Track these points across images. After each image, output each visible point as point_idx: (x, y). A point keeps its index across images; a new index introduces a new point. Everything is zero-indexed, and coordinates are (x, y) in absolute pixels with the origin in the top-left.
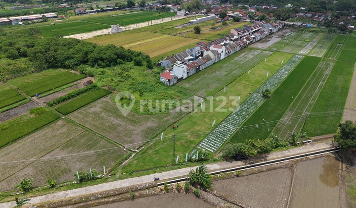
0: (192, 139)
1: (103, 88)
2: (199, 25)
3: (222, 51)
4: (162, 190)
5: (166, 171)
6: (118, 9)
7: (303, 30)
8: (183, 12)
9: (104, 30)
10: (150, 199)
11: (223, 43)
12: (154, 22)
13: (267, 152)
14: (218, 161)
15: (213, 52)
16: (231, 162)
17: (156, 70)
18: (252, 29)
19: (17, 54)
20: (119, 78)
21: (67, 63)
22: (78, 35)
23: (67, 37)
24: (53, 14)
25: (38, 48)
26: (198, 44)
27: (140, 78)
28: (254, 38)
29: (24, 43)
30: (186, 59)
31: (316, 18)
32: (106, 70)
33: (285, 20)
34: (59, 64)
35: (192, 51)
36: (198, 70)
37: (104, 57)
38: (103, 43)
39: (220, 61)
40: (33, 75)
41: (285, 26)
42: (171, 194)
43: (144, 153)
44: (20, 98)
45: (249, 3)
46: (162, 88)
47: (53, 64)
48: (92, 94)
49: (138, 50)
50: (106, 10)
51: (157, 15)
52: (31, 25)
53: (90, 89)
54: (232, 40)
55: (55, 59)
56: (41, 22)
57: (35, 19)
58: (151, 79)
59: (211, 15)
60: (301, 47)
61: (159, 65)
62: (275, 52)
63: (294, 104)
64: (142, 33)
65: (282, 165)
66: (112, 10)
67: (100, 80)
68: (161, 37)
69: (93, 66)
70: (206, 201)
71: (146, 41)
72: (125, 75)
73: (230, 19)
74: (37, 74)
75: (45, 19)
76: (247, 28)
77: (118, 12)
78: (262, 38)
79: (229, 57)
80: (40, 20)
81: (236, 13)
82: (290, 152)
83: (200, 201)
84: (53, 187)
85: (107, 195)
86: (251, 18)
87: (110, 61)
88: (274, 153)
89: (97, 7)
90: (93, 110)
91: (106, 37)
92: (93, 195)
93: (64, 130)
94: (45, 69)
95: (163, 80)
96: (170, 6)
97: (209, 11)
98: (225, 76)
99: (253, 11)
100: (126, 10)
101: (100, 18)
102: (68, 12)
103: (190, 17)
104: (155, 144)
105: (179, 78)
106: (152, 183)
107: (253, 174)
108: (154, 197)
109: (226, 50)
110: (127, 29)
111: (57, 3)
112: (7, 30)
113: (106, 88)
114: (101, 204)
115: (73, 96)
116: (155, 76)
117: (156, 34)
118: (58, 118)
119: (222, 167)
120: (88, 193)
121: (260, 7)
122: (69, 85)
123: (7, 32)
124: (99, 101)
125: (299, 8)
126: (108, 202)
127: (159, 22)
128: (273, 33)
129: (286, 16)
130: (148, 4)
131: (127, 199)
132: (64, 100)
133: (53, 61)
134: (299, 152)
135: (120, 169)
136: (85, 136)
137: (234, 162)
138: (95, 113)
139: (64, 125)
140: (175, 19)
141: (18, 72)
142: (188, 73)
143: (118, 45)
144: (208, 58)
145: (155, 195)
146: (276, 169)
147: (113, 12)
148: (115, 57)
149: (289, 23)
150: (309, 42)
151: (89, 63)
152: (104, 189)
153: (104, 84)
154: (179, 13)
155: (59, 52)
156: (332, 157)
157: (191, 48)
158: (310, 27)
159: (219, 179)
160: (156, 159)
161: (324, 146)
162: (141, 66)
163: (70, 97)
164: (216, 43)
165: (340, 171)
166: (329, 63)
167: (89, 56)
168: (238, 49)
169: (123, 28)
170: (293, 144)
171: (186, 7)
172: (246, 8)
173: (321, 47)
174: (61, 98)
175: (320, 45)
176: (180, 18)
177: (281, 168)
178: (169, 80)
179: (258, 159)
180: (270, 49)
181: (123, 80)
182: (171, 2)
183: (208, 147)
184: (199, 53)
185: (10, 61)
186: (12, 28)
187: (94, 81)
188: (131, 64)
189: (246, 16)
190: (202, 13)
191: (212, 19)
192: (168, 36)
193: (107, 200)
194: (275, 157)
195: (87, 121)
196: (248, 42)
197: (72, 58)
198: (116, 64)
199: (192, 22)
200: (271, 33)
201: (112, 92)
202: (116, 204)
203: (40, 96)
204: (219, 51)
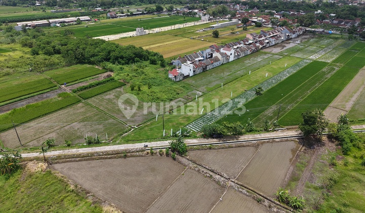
0: (182, 122)
1: (119, 81)
2: (218, 30)
3: (231, 53)
4: (148, 153)
5: (155, 141)
6: (147, 13)
7: (323, 37)
8: (207, 17)
9: (130, 33)
10: (138, 158)
11: (235, 47)
12: (177, 26)
13: (241, 134)
14: (198, 137)
15: (222, 54)
16: (207, 139)
17: (168, 68)
18: (270, 34)
19: (52, 51)
20: (134, 74)
21: (92, 59)
22: (105, 36)
23: (95, 38)
24: (87, 18)
25: (70, 46)
26: (211, 47)
27: (153, 74)
28: (268, 43)
29: (59, 42)
30: (196, 59)
31: (342, 25)
32: (124, 67)
33: (307, 27)
34: (86, 61)
35: (203, 53)
36: (205, 70)
37: (124, 55)
38: (124, 44)
39: (228, 62)
40: (64, 68)
41: (305, 33)
42: (154, 157)
43: (141, 129)
44: (51, 85)
45: (277, 9)
46: (170, 83)
47: (81, 60)
48: (109, 85)
49: (155, 51)
50: (136, 15)
51: (182, 19)
52: (67, 27)
53: (108, 81)
54: (246, 44)
55: (82, 55)
56: (76, 24)
57: (71, 22)
58: (162, 75)
59: (234, 20)
60: (313, 52)
61: (172, 64)
62: (284, 56)
63: (282, 100)
64: (164, 36)
65: (249, 144)
66: (141, 14)
67: (117, 75)
68: (181, 40)
69: (114, 63)
70: (180, 162)
71: (165, 43)
72: (139, 71)
73: (253, 24)
74: (67, 68)
75: (79, 22)
76: (265, 34)
77: (146, 16)
78: (278, 43)
79: (238, 59)
80: (75, 23)
81: (259, 19)
82: (261, 136)
83: (175, 162)
84: (69, 145)
85: (107, 153)
86: (273, 23)
87: (129, 60)
88: (247, 136)
89: (128, 11)
90: (107, 97)
91: (130, 38)
92: (97, 153)
93: (82, 110)
94: (73, 64)
95: (171, 76)
96: (196, 11)
97: (234, 16)
98: (229, 75)
99: (279, 17)
100: (154, 14)
101: (128, 21)
102: (101, 16)
103: (214, 22)
104: (151, 124)
105: (185, 75)
106: (142, 149)
107: (223, 148)
108: (141, 158)
109: (235, 53)
110: (151, 32)
111: (93, 7)
112: (46, 31)
113: (122, 81)
114: (101, 158)
115: (93, 86)
116: (165, 73)
117: (176, 38)
118: (79, 101)
119: (200, 142)
120: (93, 151)
121: (288, 12)
122: (92, 77)
123: (46, 32)
124: (114, 91)
125: (329, 14)
126: (106, 158)
127: (181, 26)
128: (291, 38)
129: (308, 22)
130: (176, 9)
131: (120, 157)
132: (86, 88)
133: (81, 57)
134: (269, 136)
135: (120, 138)
136: (98, 115)
137: (210, 139)
138: (109, 100)
139: (83, 107)
140: (198, 24)
141: (52, 66)
142: (194, 71)
143: (137, 46)
144: (217, 60)
145: (142, 156)
146: (244, 146)
147: (142, 16)
148: (134, 56)
149: (310, 29)
150: (324, 48)
151: (111, 61)
152: (105, 150)
153: (120, 78)
154: (203, 18)
155: (87, 50)
156: (297, 141)
157: (203, 50)
158: (332, 34)
159: (194, 150)
160: (149, 133)
161: (293, 133)
162: (155, 64)
163: (91, 86)
164: (228, 46)
165: (298, 152)
166: (335, 67)
167: (111, 54)
168: (249, 52)
169: (147, 31)
170: (266, 130)
171: (211, 12)
172: (272, 14)
173: (334, 53)
174: (83, 86)
175: (334, 51)
176: (203, 23)
177: (249, 146)
178: (175, 76)
179: (231, 138)
180: (281, 54)
181: (137, 75)
182: (198, 7)
183: (193, 128)
184: (209, 54)
185: (47, 57)
186: (51, 29)
187: (112, 75)
188: (147, 63)
189: (269, 21)
190: (226, 18)
191: (235, 24)
192: (187, 39)
194: (246, 138)
195: (101, 105)
196: (261, 46)
197: (97, 55)
198: (134, 62)
199: (213, 27)
200: (289, 39)
201: (126, 85)
202: (113, 160)
203: (67, 85)
204: (228, 53)
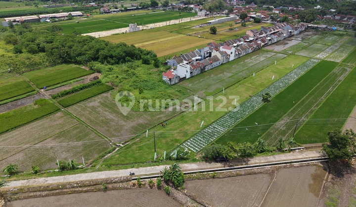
0: (178, 138)
1: (107, 84)
2: (215, 26)
3: (231, 52)
4: (134, 185)
5: (144, 167)
6: (141, 9)
7: (327, 33)
8: (203, 12)
9: (123, 29)
10: (122, 192)
11: (235, 45)
12: (173, 22)
13: (251, 156)
14: (198, 161)
15: (221, 53)
16: (210, 163)
17: (162, 68)
18: (271, 31)
19: (37, 49)
20: (124, 76)
21: (78, 59)
22: (96, 33)
23: (85, 35)
24: (79, 13)
25: (55, 44)
26: (209, 44)
27: (145, 76)
28: (270, 40)
29: (44, 39)
30: (194, 59)
31: (345, 21)
32: (114, 67)
33: (309, 23)
34: (73, 60)
35: (200, 51)
36: (203, 71)
37: (114, 54)
38: (115, 42)
39: (229, 62)
40: (47, 69)
41: (307, 29)
42: (143, 190)
43: (128, 148)
44: (29, 89)
45: (275, 4)
46: (164, 86)
47: (67, 59)
48: (95, 89)
49: (149, 49)
50: (130, 10)
51: (178, 15)
52: (57, 23)
53: (94, 84)
54: (246, 41)
55: (68, 54)
56: (67, 20)
57: (62, 17)
58: (155, 77)
59: (232, 16)
60: (320, 50)
61: (166, 64)
62: (289, 55)
63: (294, 109)
64: (158, 32)
65: (262, 170)
66: (135, 9)
67: (106, 76)
68: (176, 37)
69: (103, 63)
70: (175, 199)
71: (160, 40)
72: (130, 72)
73: (251, 20)
74: (51, 68)
75: (71, 17)
76: (265, 30)
77: (140, 11)
78: (280, 40)
79: (239, 58)
80: (66, 18)
81: (258, 14)
82: (275, 158)
83: (169, 198)
84: (36, 172)
85: (82, 185)
86: (273, 19)
87: (119, 59)
88: (258, 158)
89: (122, 6)
90: (91, 104)
91: (123, 35)
92: (69, 183)
93: (60, 121)
94: (59, 64)
95: (165, 78)
96: (192, 6)
97: (231, 11)
98: (230, 77)
99: (277, 12)
100: (149, 10)
101: (121, 17)
102: (94, 11)
103: (211, 17)
104: (141, 141)
105: (181, 77)
106: (127, 178)
107: (229, 177)
108: (126, 191)
109: (235, 51)
110: (145, 28)
111: (86, 2)
113: (110, 84)
114: (75, 192)
115: (77, 91)
116: (159, 74)
117: (172, 34)
118: (58, 110)
119: (200, 167)
120: (65, 181)
121: (286, 8)
122: (77, 79)
123: (34, 28)
124: (99, 96)
125: (329, 10)
126: (81, 192)
127: (177, 22)
128: (294, 35)
129: (310, 18)
130: (172, 4)
131: (99, 190)
132: (67, 93)
133: (66, 56)
134: (285, 158)
135: (101, 162)
136: (78, 128)
137: (213, 163)
138: (93, 108)
139: (62, 117)
140: (194, 20)
141: (33, 66)
142: (191, 73)
143: (129, 44)
144: (216, 59)
145: (127, 189)
146: (255, 173)
147: (136, 12)
148: (124, 54)
149: (312, 25)
150: (330, 46)
151: (99, 60)
152: (81, 179)
153: (108, 80)
154: (199, 13)
155: (74, 48)
156: (320, 166)
157: (200, 48)
158: (336, 30)
159: (194, 179)
160: (137, 155)
161: (314, 154)
162: (148, 64)
163: (74, 91)
164: (228, 44)
165: (324, 182)
166: (346, 68)
167: (100, 53)
168: (250, 51)
169: (141, 27)
170: (281, 150)
171: (207, 7)
172: (271, 10)
173: (342, 52)
174: (65, 91)
175: (342, 49)
176: (199, 19)
177: (261, 173)
178: (170, 79)
179: (239, 162)
180: (284, 52)
181: (127, 77)
182: (194, 2)
183: (191, 147)
184: (207, 53)
185: (30, 55)
186: (40, 25)
187: (100, 77)
188: (139, 62)
189: (268, 17)
190: (223, 14)
191: (233, 19)
192: (183, 35)
193: (81, 189)
194: (257, 161)
195: (83, 115)
196: (263, 44)
197: (84, 54)
198: (125, 61)
199: (210, 23)
200: (291, 36)
201: (114, 89)
202: (89, 194)
203: (48, 88)
204: (228, 52)
